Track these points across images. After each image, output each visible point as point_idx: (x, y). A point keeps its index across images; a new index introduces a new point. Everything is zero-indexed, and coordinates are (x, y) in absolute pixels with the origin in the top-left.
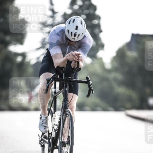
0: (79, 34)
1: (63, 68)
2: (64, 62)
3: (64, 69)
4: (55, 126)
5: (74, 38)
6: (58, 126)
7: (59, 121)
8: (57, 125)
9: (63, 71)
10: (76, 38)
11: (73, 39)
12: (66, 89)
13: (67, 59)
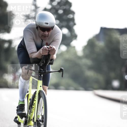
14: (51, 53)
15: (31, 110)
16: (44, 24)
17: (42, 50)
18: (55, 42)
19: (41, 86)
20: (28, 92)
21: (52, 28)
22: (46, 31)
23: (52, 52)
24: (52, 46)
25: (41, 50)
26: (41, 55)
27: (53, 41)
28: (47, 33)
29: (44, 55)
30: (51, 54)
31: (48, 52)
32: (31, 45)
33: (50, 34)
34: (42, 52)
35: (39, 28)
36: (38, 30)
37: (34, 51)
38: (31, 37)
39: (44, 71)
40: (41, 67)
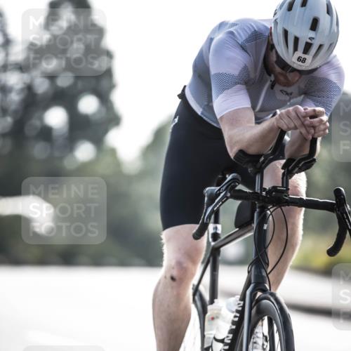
0: (321, 46)
1: (260, 156)
2: (263, 137)
3: (262, 159)
4: (215, 343)
5: (304, 56)
6: (226, 344)
7: (234, 327)
8: (222, 341)
9: (258, 165)
10: (309, 57)
11: (299, 59)
12: (265, 227)
13: (279, 128)
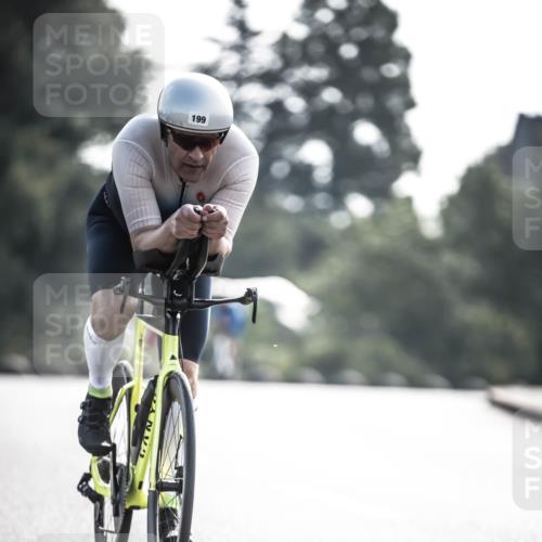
14: (208, 233)
15: (140, 449)
16: (190, 121)
17: (177, 219)
18: (232, 192)
19: (173, 358)
20: (129, 379)
21: (221, 136)
22: (198, 149)
23: (212, 228)
24: (212, 206)
25: (172, 221)
26: (172, 240)
27: (224, 187)
28: (202, 156)
29: (186, 240)
30: (209, 236)
31: (198, 226)
32: (140, 200)
33: (211, 158)
34: (177, 227)
35: (171, 137)
36: (166, 141)
37: (150, 223)
38: (141, 171)
39: (185, 301)
40: (173, 285)
